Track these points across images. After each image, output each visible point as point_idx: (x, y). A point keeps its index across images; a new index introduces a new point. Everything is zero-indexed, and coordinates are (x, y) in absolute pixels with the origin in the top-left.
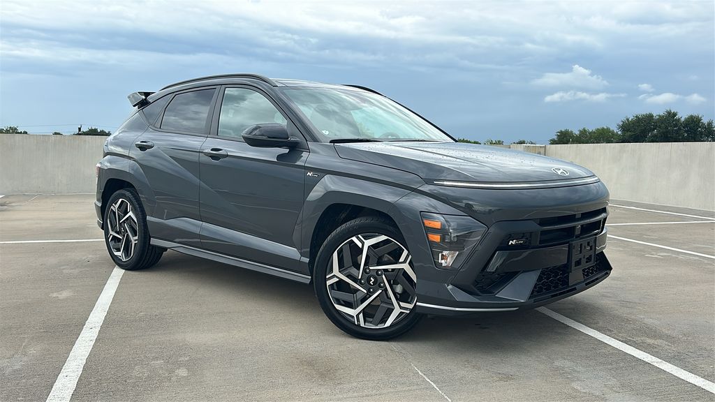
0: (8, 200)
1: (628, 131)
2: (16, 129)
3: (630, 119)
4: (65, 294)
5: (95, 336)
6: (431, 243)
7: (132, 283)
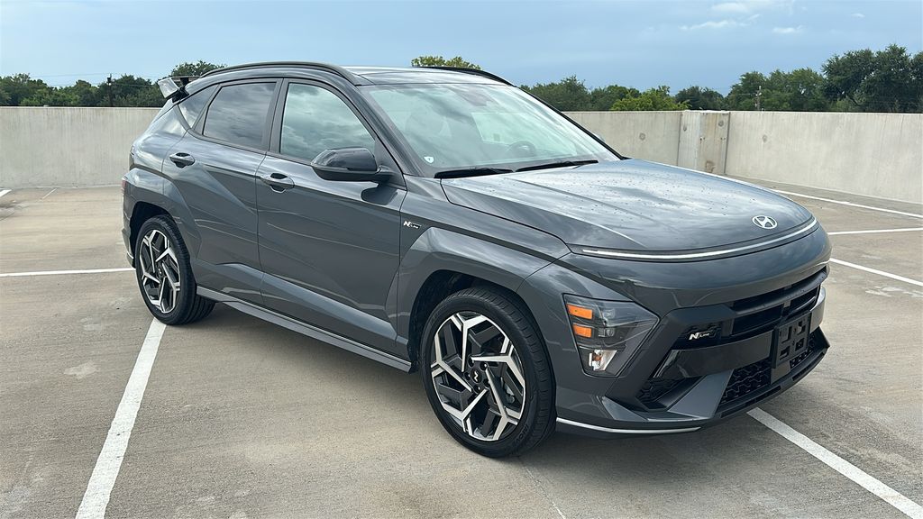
0: (15, 198)
1: (837, 73)
2: (27, 76)
3: (840, 58)
4: (85, 370)
5: (124, 448)
6: (578, 338)
7: (176, 349)
